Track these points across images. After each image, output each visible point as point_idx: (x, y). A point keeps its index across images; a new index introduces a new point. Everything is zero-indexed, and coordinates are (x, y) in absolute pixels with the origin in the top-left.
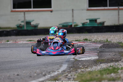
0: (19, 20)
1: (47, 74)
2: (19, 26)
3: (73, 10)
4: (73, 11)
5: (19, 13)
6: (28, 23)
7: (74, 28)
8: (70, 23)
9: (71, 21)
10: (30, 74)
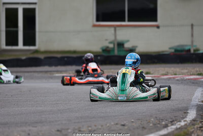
0: (106, 40)
1: (169, 125)
2: (106, 50)
3: (192, 25)
4: (192, 28)
5: (107, 29)
6: (121, 45)
7: (193, 54)
8: (186, 46)
9: (189, 43)
10: (141, 124)
